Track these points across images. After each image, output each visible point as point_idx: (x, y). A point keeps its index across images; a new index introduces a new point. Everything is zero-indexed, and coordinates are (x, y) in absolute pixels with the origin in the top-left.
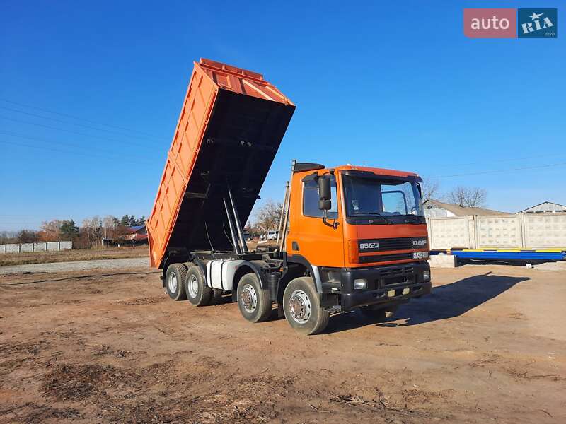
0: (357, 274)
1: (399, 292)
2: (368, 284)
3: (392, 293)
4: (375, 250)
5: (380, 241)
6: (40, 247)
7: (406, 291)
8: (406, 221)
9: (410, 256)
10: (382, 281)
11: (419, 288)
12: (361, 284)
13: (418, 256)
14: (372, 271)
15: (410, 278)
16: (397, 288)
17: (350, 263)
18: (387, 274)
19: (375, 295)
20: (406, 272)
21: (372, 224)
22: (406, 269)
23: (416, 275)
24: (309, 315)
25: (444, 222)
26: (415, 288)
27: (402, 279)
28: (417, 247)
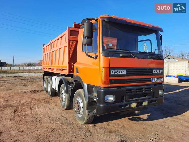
0: (107, 92)
1: (139, 104)
2: (116, 99)
3: (134, 105)
4: (123, 75)
5: (128, 69)
6: (34, 68)
7: (145, 103)
8: (149, 57)
9: (150, 80)
10: (127, 97)
11: (155, 101)
12: (111, 98)
13: (155, 80)
14: (119, 90)
15: (149, 94)
16: (138, 101)
17: (103, 84)
18: (131, 92)
19: (121, 106)
20: (146, 91)
21: (122, 57)
22: (146, 88)
23: (154, 93)
24: (82, 113)
25: (174, 63)
26: (151, 102)
27: (143, 95)
28: (155, 74)
